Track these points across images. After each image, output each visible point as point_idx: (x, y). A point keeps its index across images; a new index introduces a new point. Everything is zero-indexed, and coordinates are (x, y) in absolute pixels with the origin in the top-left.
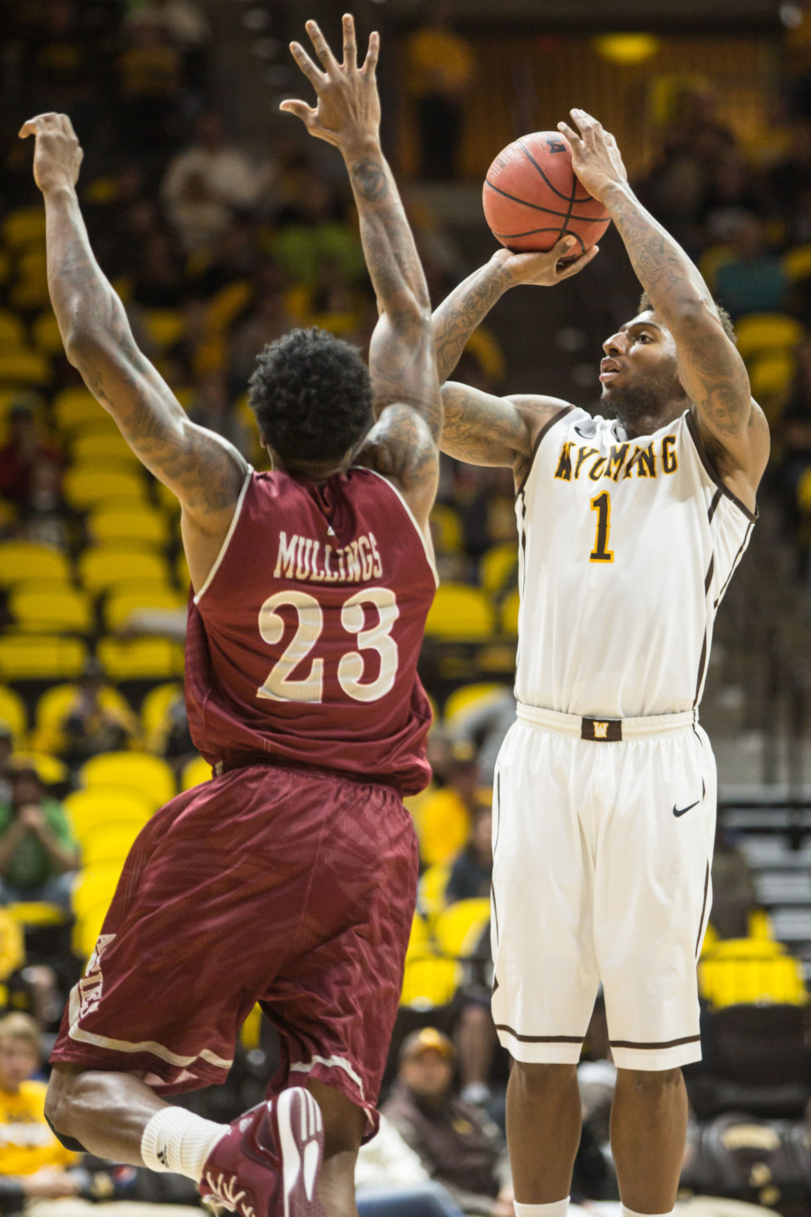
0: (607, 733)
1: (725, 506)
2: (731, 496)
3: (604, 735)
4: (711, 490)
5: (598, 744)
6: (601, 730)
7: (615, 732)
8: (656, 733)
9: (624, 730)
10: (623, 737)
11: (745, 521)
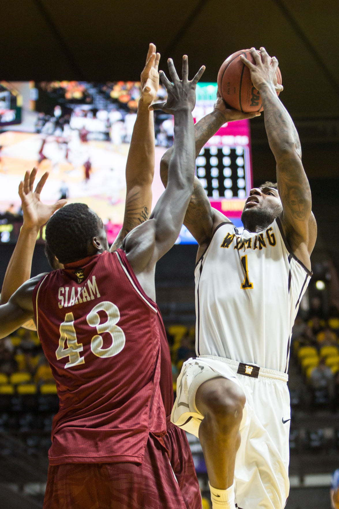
0: (252, 372)
1: (293, 263)
2: (296, 259)
3: (250, 373)
4: (287, 254)
5: (247, 377)
6: (249, 370)
7: (255, 373)
8: (274, 379)
9: (260, 373)
10: (259, 376)
11: (305, 273)
